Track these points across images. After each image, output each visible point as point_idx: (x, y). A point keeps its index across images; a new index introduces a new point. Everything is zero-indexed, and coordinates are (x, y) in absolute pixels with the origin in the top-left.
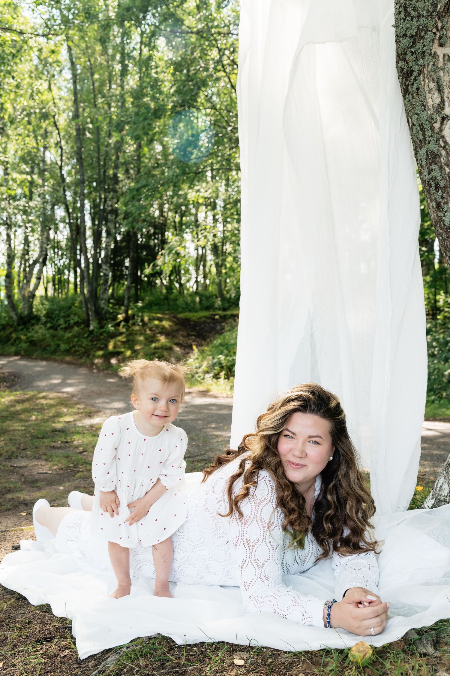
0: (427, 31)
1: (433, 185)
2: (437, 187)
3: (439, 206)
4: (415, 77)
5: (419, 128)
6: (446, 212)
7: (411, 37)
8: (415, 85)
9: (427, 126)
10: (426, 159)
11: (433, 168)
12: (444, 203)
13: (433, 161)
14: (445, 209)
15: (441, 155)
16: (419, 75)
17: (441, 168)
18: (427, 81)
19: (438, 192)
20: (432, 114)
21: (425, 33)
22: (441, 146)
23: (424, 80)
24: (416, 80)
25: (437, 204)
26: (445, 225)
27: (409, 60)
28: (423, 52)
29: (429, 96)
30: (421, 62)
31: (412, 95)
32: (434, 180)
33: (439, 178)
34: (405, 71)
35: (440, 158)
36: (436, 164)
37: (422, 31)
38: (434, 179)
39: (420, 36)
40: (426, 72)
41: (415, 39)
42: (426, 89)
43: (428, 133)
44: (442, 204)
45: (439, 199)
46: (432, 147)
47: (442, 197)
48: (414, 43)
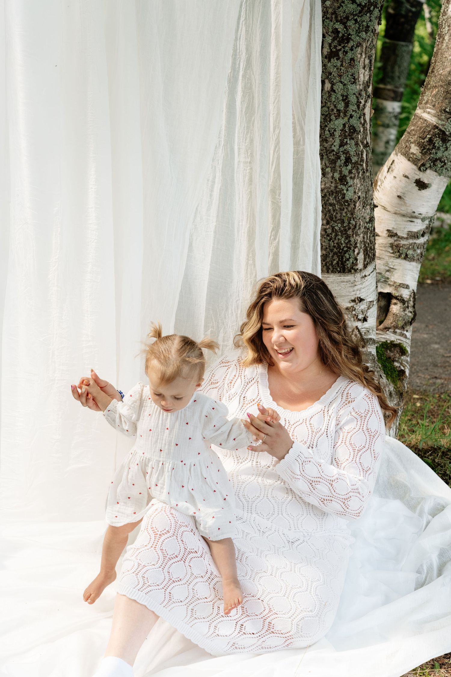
0: (375, 7)
1: (343, 157)
2: (348, 160)
3: (343, 179)
4: (352, 47)
5: (341, 98)
6: (350, 186)
7: (359, 5)
8: (350, 55)
9: (353, 99)
10: (342, 130)
11: (348, 142)
12: (351, 178)
13: (349, 135)
14: (349, 184)
15: (360, 131)
16: (357, 46)
17: (357, 144)
18: (364, 56)
19: (347, 166)
20: (361, 90)
21: (374, 9)
22: (361, 123)
23: (361, 54)
24: (352, 50)
25: (341, 176)
26: (344, 198)
27: (350, 26)
28: (368, 27)
29: (362, 71)
30: (363, 35)
31: (342, 62)
32: (346, 154)
33: (352, 153)
34: (340, 35)
35: (358, 134)
36: (353, 139)
37: (372, 5)
38: (346, 152)
39: (369, 8)
40: (364, 46)
41: (362, 9)
42: (361, 64)
43: (353, 107)
44: (348, 178)
45: (345, 172)
46: (353, 121)
47: (350, 172)
48: (360, 12)
